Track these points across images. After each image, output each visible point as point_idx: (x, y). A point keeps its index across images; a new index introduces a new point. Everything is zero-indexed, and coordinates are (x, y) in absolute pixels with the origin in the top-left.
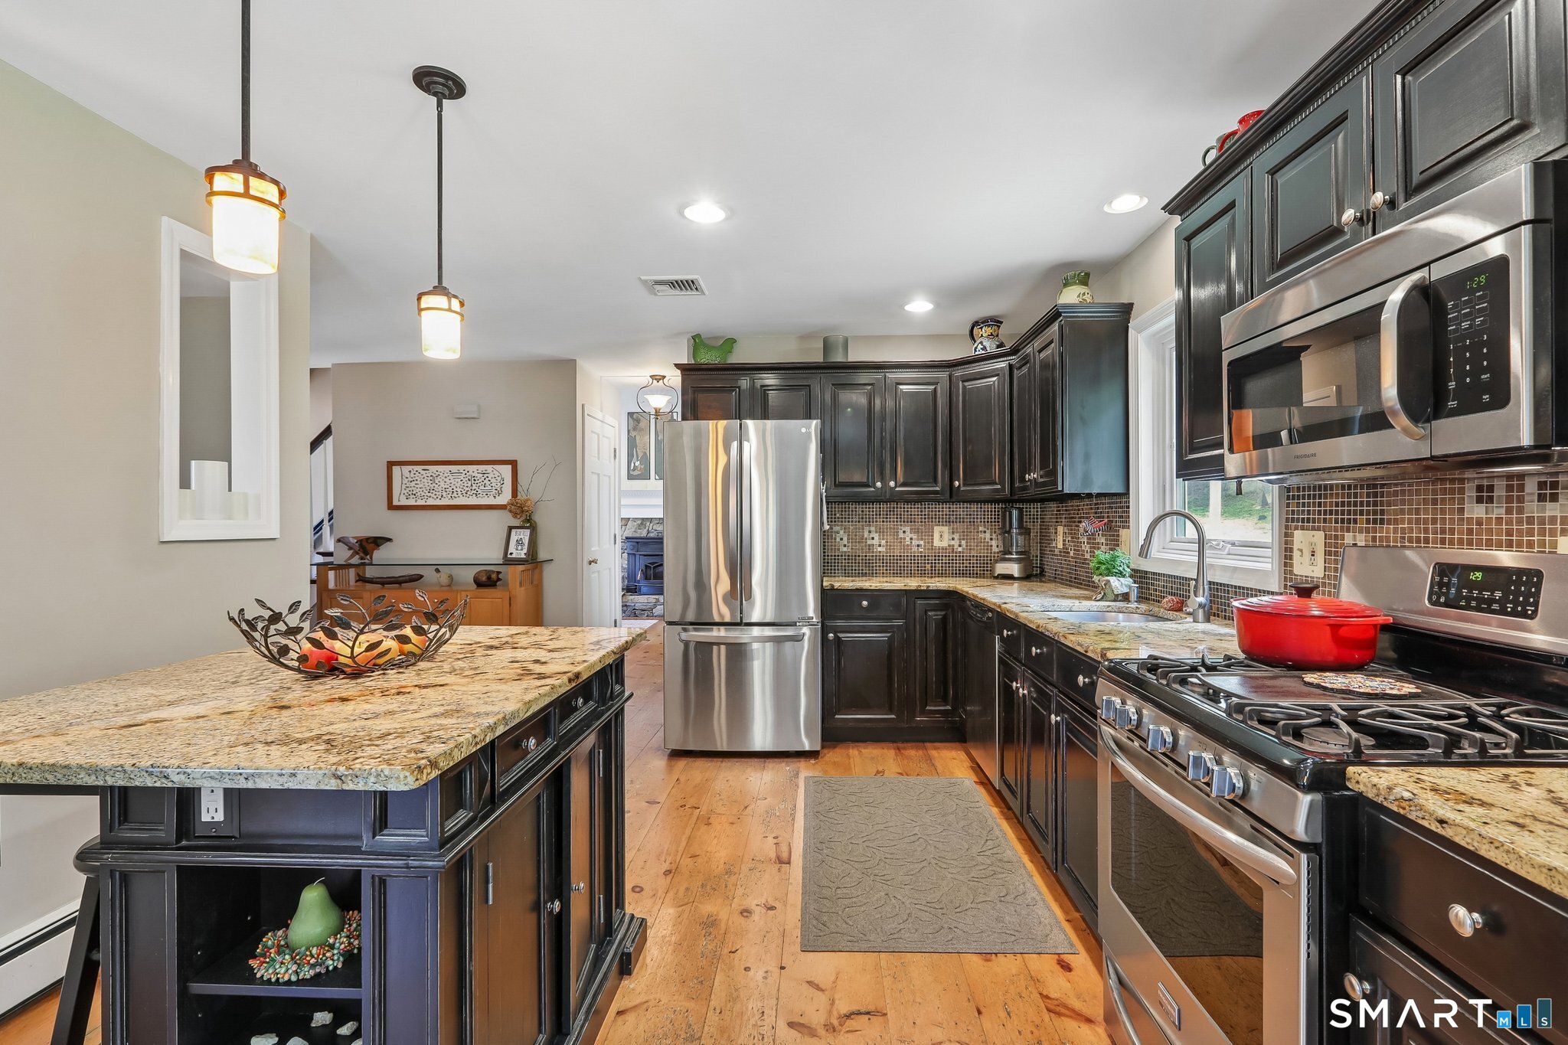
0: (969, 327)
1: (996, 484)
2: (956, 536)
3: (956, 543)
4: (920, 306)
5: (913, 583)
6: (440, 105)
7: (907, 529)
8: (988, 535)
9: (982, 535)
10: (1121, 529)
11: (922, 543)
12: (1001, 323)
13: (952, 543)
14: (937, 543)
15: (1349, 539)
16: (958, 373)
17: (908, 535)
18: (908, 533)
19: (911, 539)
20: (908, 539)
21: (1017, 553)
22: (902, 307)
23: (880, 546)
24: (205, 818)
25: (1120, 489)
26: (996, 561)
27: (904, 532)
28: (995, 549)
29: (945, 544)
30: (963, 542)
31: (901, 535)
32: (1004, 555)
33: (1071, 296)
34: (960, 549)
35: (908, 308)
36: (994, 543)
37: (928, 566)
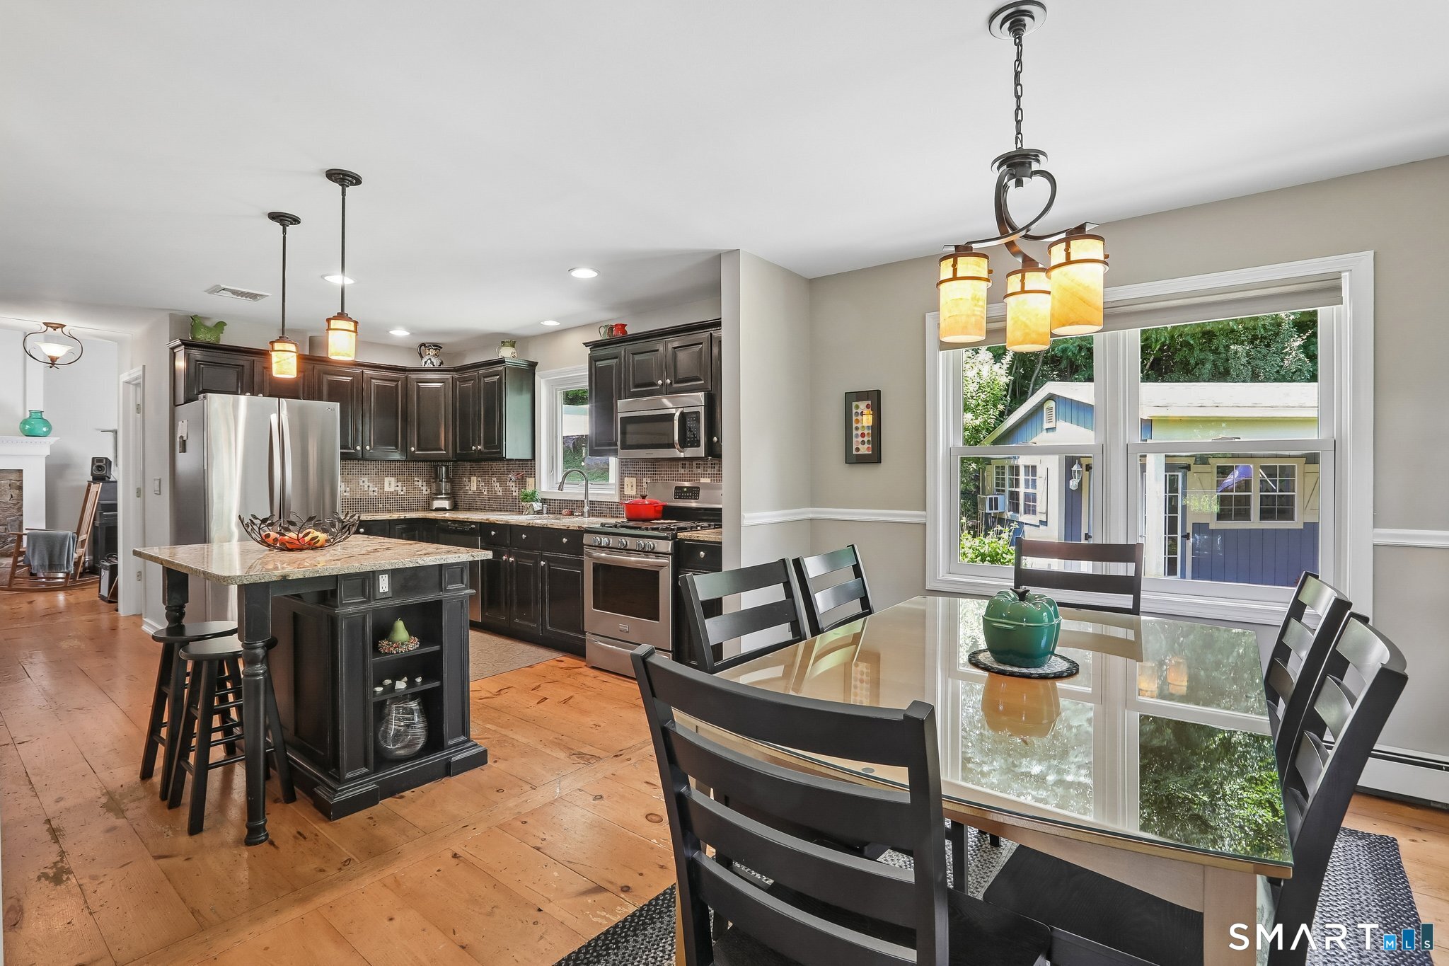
0: (417, 346)
1: (442, 450)
2: (400, 484)
3: (399, 489)
4: (400, 333)
6: (284, 231)
7: (366, 479)
8: (420, 483)
9: (416, 483)
10: (527, 478)
11: (376, 489)
12: (441, 348)
13: (397, 488)
14: (387, 489)
16: (414, 376)
17: (367, 484)
18: (366, 482)
19: (369, 486)
20: (366, 486)
21: (445, 494)
22: (388, 332)
23: (345, 492)
24: (381, 591)
25: (529, 457)
26: (433, 499)
27: (364, 482)
28: (425, 492)
29: (392, 489)
30: (404, 488)
31: (361, 483)
32: (436, 495)
33: (506, 353)
34: (402, 493)
35: (391, 332)
36: (424, 488)
37: (381, 506)
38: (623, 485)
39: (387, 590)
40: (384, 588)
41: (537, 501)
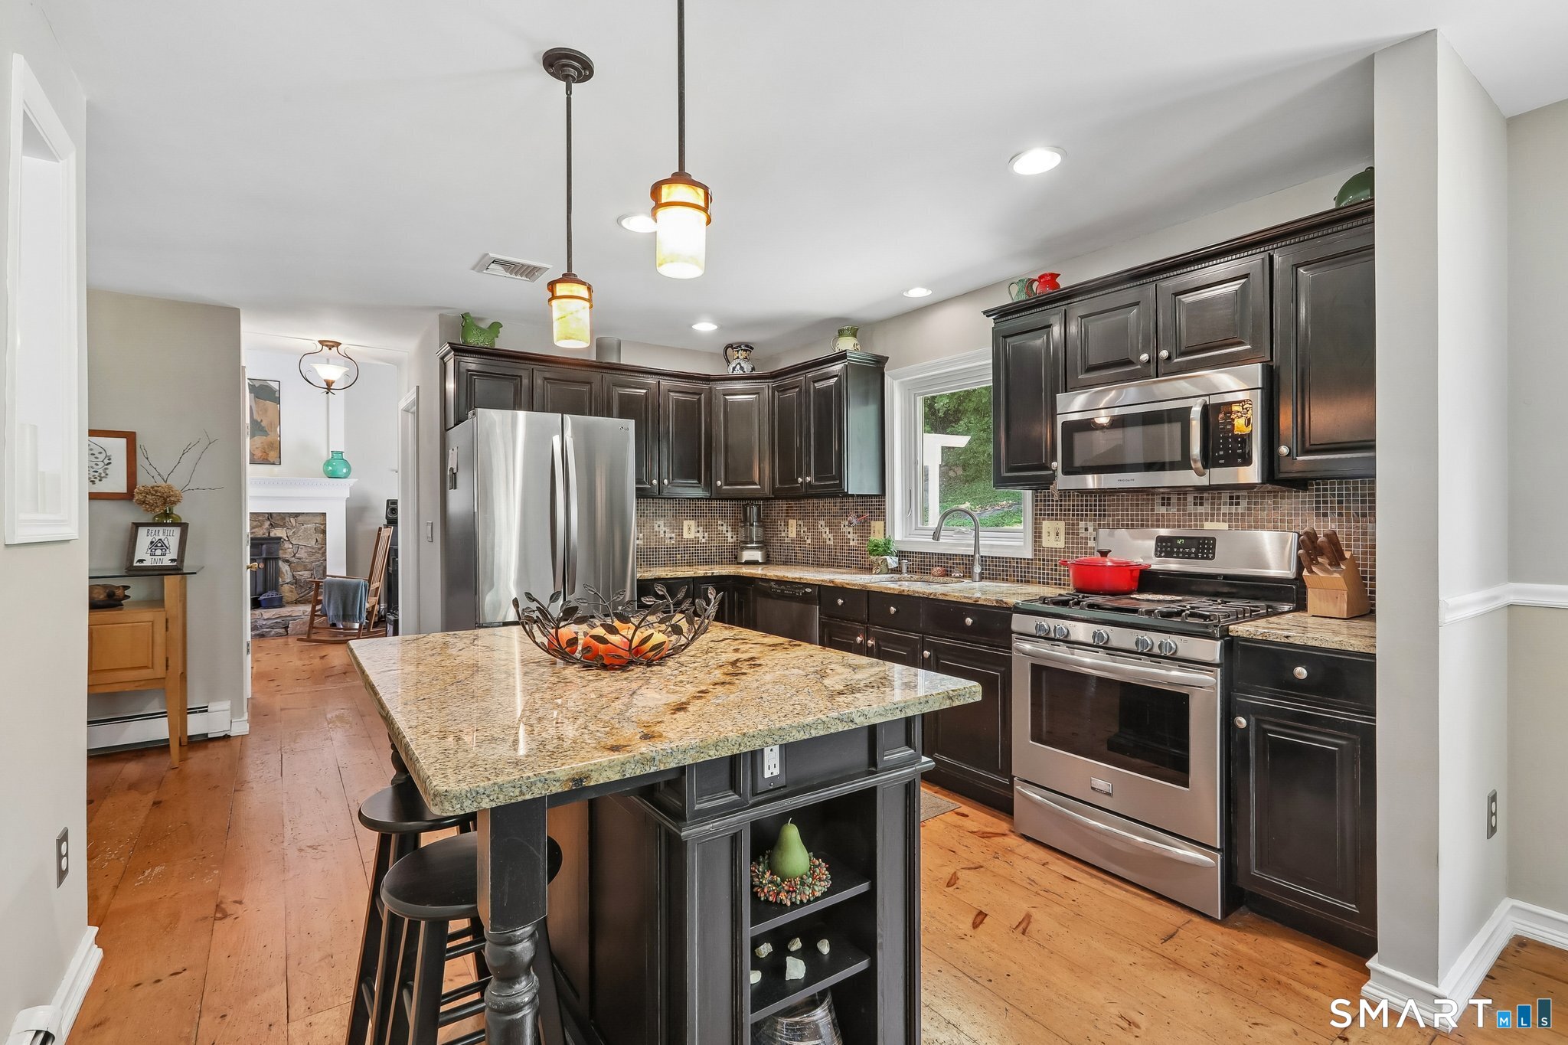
0: (722, 351)
1: (755, 484)
2: (701, 529)
3: (700, 535)
4: (705, 327)
5: (701, 571)
7: (661, 523)
8: (724, 528)
9: (720, 528)
10: (873, 523)
11: (673, 535)
12: (752, 348)
13: (698, 535)
14: (686, 536)
15: (1082, 524)
16: (720, 387)
17: (662, 529)
18: (662, 527)
19: (665, 532)
20: (662, 532)
21: (757, 542)
22: (690, 326)
23: (638, 539)
24: (767, 775)
25: (874, 490)
26: (743, 549)
27: (659, 526)
28: (730, 540)
29: (692, 536)
30: (706, 534)
31: (656, 529)
32: (743, 545)
34: (704, 541)
35: (695, 326)
36: (729, 534)
37: (679, 556)
38: (1040, 533)
39: (776, 772)
40: (772, 767)
41: (891, 554)
